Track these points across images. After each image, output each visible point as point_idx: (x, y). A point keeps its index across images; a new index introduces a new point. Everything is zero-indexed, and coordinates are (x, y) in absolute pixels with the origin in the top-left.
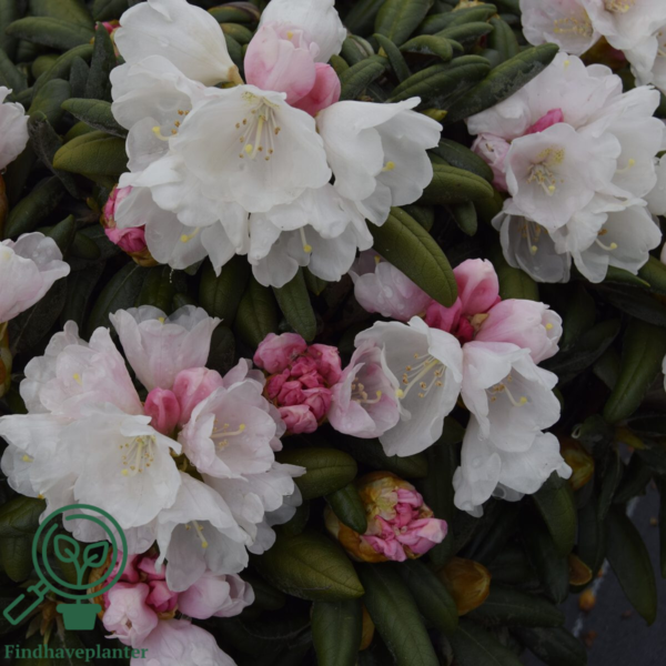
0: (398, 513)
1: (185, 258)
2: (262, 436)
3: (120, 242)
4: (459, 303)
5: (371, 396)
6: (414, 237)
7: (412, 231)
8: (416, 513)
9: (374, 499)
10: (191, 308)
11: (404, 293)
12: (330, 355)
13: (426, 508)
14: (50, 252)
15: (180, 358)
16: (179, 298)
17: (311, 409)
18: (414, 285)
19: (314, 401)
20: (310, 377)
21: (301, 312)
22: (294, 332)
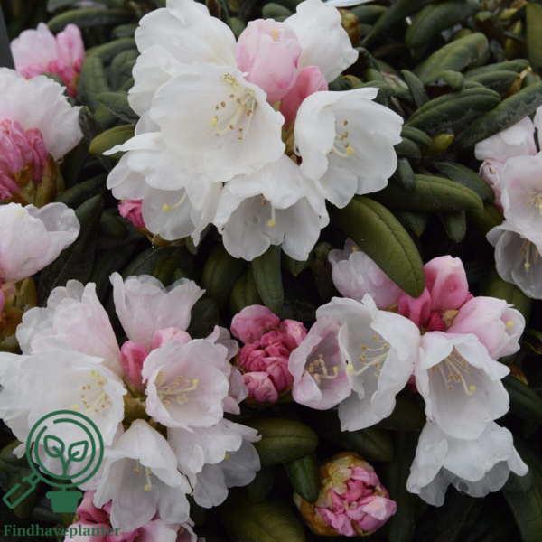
0: (349, 488)
1: (175, 231)
2: (216, 394)
3: (128, 215)
4: (426, 294)
5: (330, 372)
6: (387, 229)
7: (388, 225)
8: (369, 490)
9: (330, 473)
10: (186, 280)
11: (374, 282)
12: (294, 328)
13: (378, 488)
14: (70, 221)
15: (159, 319)
16: (179, 272)
17: (271, 377)
18: (385, 275)
19: (274, 369)
20: (273, 346)
21: (270, 284)
22: (264, 305)
